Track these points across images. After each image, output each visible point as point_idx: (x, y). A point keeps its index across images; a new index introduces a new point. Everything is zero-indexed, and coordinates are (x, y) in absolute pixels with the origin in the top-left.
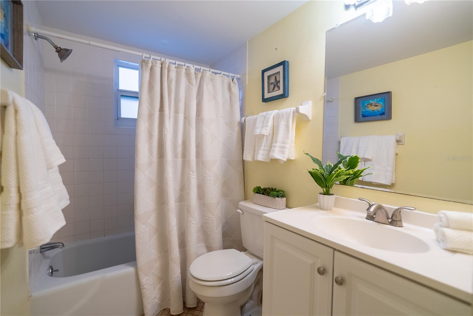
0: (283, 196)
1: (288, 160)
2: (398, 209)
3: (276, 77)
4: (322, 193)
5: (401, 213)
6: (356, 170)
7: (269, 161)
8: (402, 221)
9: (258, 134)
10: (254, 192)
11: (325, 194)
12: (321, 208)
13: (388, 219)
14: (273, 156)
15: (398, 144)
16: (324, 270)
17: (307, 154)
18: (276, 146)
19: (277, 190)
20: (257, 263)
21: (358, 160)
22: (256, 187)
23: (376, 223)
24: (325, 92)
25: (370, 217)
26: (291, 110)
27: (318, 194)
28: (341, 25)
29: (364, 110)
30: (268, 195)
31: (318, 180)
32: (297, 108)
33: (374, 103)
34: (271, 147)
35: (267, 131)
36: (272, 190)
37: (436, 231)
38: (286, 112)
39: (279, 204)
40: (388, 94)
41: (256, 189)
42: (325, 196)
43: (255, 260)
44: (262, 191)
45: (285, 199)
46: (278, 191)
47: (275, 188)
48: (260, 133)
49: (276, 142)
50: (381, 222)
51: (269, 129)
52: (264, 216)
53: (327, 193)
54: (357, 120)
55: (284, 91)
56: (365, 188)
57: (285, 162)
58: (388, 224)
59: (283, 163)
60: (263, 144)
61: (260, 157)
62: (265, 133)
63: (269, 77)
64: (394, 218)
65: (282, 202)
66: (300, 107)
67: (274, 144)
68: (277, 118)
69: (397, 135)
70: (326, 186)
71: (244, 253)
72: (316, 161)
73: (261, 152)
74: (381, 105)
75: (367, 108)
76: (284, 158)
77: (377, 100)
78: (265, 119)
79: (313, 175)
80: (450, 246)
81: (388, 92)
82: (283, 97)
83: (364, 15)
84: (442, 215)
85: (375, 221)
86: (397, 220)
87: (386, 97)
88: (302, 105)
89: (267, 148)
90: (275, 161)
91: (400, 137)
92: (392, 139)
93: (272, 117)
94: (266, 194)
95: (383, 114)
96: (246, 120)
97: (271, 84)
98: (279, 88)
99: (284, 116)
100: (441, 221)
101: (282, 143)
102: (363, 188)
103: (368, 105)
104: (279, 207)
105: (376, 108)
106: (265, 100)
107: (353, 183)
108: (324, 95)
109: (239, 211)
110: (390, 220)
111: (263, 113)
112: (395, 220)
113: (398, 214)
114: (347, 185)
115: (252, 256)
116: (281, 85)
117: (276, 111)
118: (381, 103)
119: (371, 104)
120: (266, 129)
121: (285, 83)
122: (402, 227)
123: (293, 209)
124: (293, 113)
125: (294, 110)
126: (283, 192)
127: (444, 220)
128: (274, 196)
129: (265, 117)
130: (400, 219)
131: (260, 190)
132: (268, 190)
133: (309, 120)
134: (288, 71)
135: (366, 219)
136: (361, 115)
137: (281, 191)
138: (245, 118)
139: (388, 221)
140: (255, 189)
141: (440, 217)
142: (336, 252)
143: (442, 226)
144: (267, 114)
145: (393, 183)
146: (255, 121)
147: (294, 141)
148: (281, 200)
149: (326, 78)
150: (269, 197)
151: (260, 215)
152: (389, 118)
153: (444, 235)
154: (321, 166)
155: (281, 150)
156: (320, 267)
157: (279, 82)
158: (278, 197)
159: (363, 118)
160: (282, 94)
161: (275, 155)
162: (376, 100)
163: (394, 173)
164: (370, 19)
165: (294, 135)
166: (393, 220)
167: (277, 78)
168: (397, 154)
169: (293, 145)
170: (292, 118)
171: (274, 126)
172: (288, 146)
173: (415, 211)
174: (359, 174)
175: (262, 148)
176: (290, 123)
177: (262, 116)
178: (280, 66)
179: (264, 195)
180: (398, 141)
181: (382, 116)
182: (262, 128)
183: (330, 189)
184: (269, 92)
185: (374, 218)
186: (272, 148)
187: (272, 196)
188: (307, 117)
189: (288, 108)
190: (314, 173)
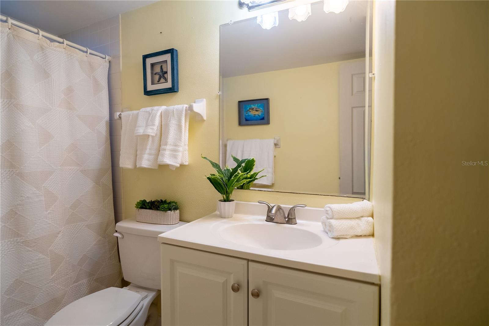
0: (176, 209)
1: (181, 165)
2: (293, 208)
3: (161, 66)
4: (222, 200)
5: (295, 211)
6: (252, 173)
7: (157, 168)
8: (296, 218)
9: (142, 134)
10: (138, 208)
11: (225, 201)
12: (221, 217)
13: (285, 218)
14: (163, 161)
15: (276, 147)
16: (238, 285)
17: (205, 158)
18: (166, 149)
19: (168, 201)
20: (146, 297)
21: (254, 163)
22: (140, 201)
23: (276, 224)
24: (220, 91)
25: (270, 219)
26: (183, 107)
27: (219, 202)
28: (235, 23)
29: (247, 114)
30: (157, 209)
31: (218, 186)
32: (190, 105)
33: (255, 108)
34: (159, 151)
35: (153, 131)
36: (162, 202)
37: (324, 223)
38: (177, 109)
39: (172, 218)
40: (266, 100)
41: (140, 204)
42: (226, 202)
43: (144, 293)
44: (148, 206)
45: (178, 211)
46: (170, 203)
47: (165, 200)
48: (143, 133)
49: (166, 144)
50: (280, 222)
51: (156, 128)
52: (160, 237)
53: (227, 200)
54: (240, 124)
55: (173, 85)
56: (262, 191)
57: (177, 168)
58: (286, 223)
59: (174, 170)
60: (148, 147)
61: (145, 162)
62: (151, 133)
63: (153, 65)
64: (290, 217)
65: (175, 216)
66: (194, 104)
67: (163, 147)
68: (165, 116)
69: (275, 139)
70: (227, 192)
71: (127, 288)
72: (215, 165)
73: (146, 156)
74: (261, 110)
75: (249, 112)
76: (177, 163)
77: (258, 105)
78: (149, 116)
79: (213, 181)
80: (335, 234)
81: (267, 99)
82: (172, 91)
83: (256, 18)
84: (328, 209)
85: (274, 222)
86: (292, 218)
87: (265, 102)
88: (195, 103)
89: (153, 152)
90: (164, 167)
91: (278, 141)
92: (271, 142)
93: (159, 114)
94: (154, 208)
95: (263, 119)
96: (122, 116)
97: (155, 74)
98: (166, 80)
99: (175, 114)
100: (327, 214)
101: (174, 145)
102: (261, 191)
103: (250, 109)
104: (172, 222)
105: (257, 113)
106: (147, 93)
107: (249, 186)
108: (219, 94)
109: (116, 234)
110: (287, 219)
111: (146, 108)
112: (291, 218)
113: (293, 213)
114: (244, 189)
115: (139, 290)
116: (169, 76)
117: (164, 108)
118: (261, 108)
119: (253, 109)
120: (152, 129)
121: (173, 75)
122: (297, 224)
123: (192, 222)
124: (186, 110)
125: (186, 107)
126: (176, 203)
127: (330, 212)
128: (165, 210)
129: (150, 113)
130: (294, 217)
131: (146, 205)
132: (156, 203)
133: (203, 120)
134: (177, 62)
135: (266, 221)
136: (244, 119)
137: (173, 202)
138: (120, 113)
139: (285, 220)
140: (138, 204)
141: (327, 211)
142: (250, 263)
143: (328, 219)
144: (152, 110)
145: (273, 183)
146: (136, 117)
147: (187, 143)
148: (174, 214)
149: (221, 77)
150: (159, 211)
151: (154, 236)
152: (268, 123)
153: (331, 226)
154: (220, 171)
155: (172, 154)
156: (234, 284)
157: (166, 73)
158: (170, 210)
159: (246, 122)
160: (171, 88)
161: (165, 160)
162: (256, 105)
163: (274, 173)
164: (260, 24)
165: (188, 136)
166: (289, 219)
167: (163, 67)
168: (275, 157)
169: (187, 147)
170: (184, 117)
171: (161, 125)
172: (181, 149)
173: (305, 208)
174: (255, 176)
175: (148, 151)
176: (183, 123)
177: (145, 112)
178: (166, 54)
179: (151, 210)
180: (276, 145)
181: (262, 121)
182: (146, 126)
183: (230, 195)
184: (153, 83)
185: (273, 219)
186: (161, 152)
187: (163, 210)
188: (202, 117)
189: (179, 105)
190: (213, 179)
